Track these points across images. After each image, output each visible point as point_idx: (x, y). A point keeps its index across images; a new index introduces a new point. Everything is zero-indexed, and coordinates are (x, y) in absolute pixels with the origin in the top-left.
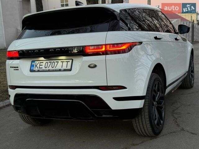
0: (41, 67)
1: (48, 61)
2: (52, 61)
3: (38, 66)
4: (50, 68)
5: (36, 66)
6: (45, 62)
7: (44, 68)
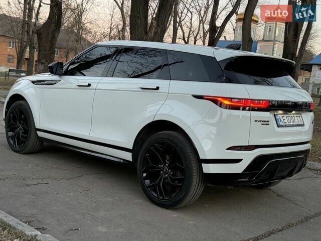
0: (285, 121)
1: (288, 115)
2: (290, 116)
3: (282, 120)
4: (292, 123)
5: (281, 120)
6: (285, 116)
7: (288, 123)
